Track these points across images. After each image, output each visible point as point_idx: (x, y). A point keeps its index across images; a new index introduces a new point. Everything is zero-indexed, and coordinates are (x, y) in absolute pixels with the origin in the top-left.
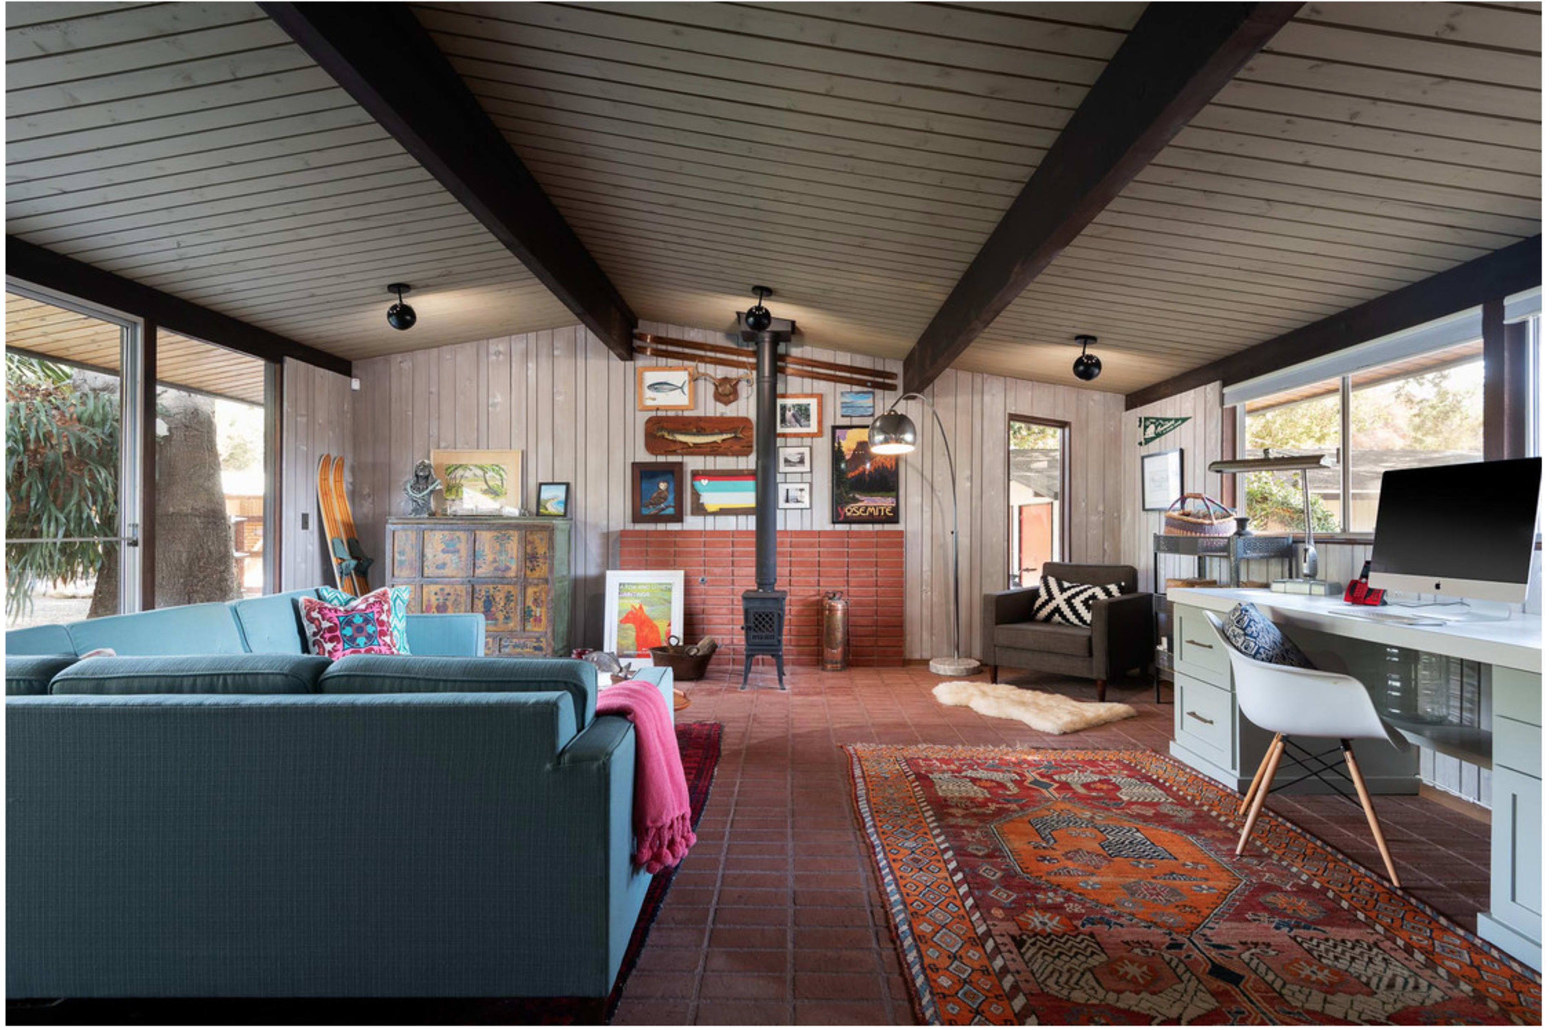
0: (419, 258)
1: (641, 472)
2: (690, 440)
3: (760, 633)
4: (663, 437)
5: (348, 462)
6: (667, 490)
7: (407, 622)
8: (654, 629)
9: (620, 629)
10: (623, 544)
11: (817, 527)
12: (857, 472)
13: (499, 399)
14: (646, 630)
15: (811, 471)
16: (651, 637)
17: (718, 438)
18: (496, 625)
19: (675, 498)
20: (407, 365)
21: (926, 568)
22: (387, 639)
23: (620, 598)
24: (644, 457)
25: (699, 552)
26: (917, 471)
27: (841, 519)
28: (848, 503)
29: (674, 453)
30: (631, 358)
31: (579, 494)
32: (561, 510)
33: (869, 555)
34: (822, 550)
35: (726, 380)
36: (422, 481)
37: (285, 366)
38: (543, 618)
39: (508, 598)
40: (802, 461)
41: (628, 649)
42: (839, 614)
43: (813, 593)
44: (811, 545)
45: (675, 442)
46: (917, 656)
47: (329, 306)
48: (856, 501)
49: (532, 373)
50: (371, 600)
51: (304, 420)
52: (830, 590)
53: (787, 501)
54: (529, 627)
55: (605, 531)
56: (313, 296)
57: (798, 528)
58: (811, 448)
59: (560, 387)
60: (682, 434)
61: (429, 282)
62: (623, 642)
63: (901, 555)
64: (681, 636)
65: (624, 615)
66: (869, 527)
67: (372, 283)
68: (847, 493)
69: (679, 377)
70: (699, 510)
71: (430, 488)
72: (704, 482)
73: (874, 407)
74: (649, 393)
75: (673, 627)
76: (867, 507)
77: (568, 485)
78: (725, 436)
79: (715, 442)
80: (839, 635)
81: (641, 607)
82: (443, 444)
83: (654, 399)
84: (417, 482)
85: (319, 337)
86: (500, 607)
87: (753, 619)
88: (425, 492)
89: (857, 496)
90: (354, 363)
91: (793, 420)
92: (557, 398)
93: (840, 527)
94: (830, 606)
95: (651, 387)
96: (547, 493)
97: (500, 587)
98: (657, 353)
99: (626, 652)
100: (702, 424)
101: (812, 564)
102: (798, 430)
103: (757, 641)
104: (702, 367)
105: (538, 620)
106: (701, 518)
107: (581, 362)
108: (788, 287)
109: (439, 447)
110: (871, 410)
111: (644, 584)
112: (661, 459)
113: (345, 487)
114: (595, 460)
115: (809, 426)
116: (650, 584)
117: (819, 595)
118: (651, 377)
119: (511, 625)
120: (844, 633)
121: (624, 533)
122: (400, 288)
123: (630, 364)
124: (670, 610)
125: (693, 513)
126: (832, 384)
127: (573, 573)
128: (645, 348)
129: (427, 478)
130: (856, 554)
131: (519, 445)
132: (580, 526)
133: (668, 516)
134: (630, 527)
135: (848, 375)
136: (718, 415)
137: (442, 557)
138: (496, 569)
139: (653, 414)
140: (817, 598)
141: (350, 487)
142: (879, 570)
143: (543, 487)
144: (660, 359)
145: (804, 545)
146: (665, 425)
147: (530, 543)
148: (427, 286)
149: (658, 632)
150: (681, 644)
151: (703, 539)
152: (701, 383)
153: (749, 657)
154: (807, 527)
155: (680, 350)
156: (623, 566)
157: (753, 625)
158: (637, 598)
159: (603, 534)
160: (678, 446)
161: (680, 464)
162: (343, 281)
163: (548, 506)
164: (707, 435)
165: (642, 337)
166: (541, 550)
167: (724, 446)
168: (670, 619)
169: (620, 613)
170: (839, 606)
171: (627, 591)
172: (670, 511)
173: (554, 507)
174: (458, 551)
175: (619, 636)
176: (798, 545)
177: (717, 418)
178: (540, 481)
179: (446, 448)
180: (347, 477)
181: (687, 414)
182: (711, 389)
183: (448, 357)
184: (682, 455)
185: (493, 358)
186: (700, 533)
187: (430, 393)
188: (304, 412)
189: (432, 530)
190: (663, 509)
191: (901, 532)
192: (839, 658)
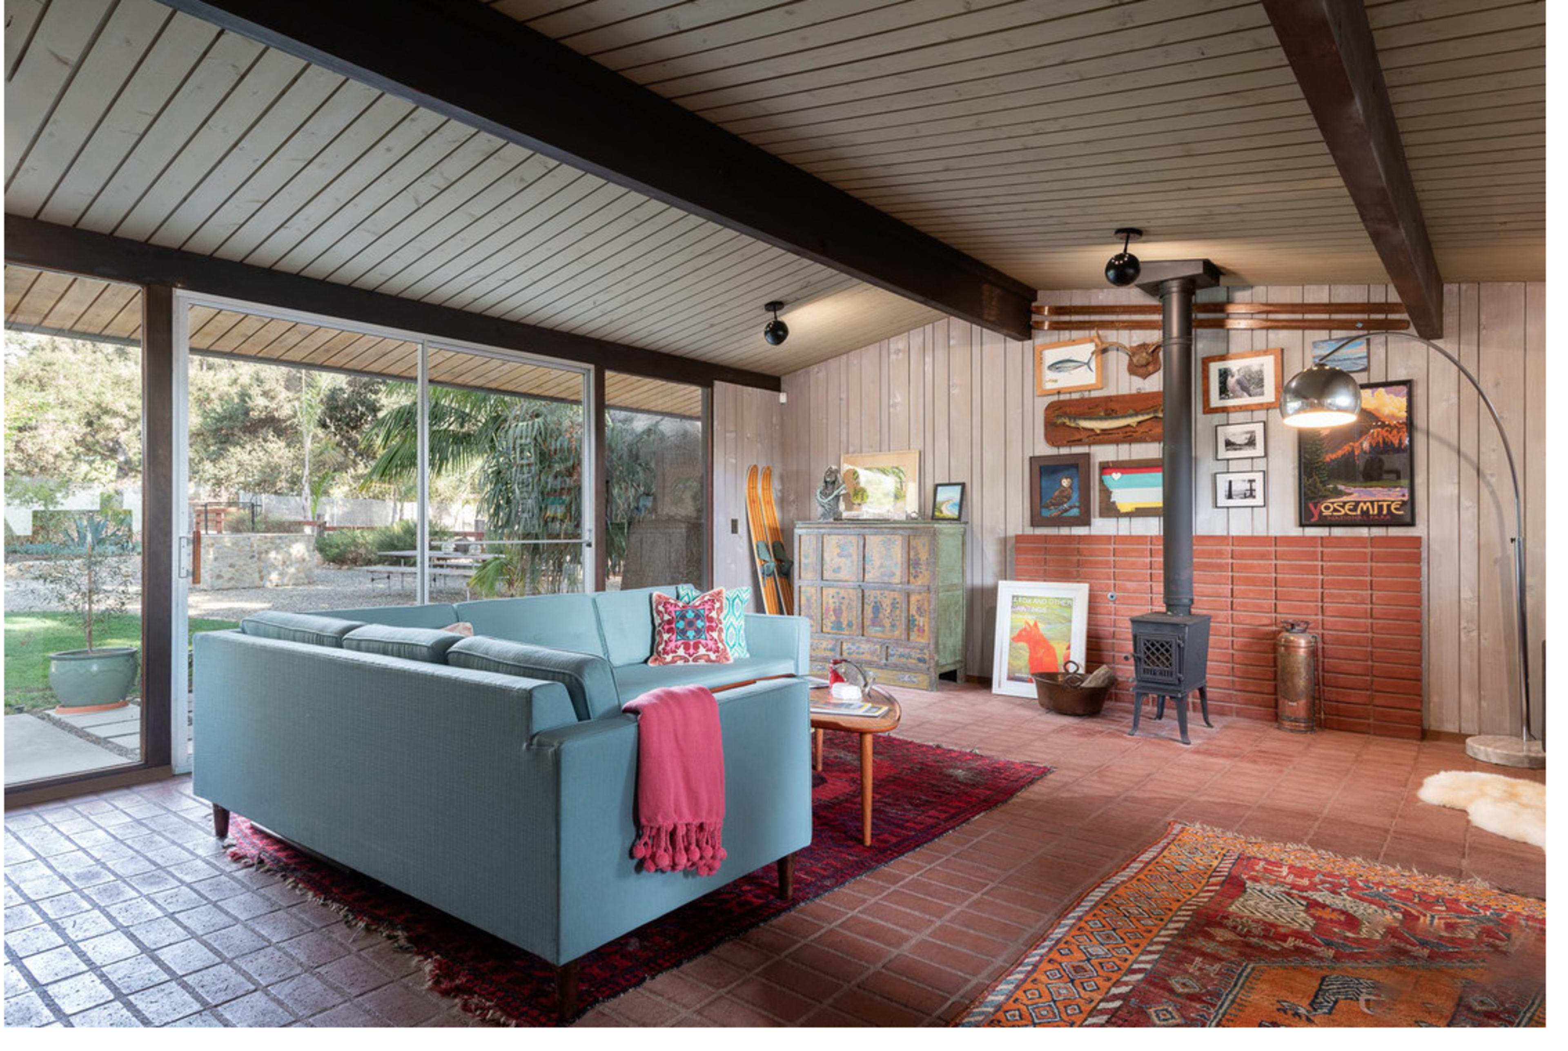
0: (774, 276)
1: (1041, 468)
2: (1097, 425)
3: (1152, 667)
4: (1064, 424)
5: (776, 473)
6: (1071, 487)
7: (746, 621)
8: (1050, 650)
9: (1012, 648)
10: (1018, 550)
11: (1274, 532)
12: (1340, 453)
13: (899, 399)
14: (1041, 652)
15: (1266, 455)
16: (1047, 659)
17: (1132, 421)
18: (883, 632)
19: (1080, 497)
20: (821, 375)
21: (1466, 594)
22: (715, 635)
23: (1013, 612)
24: (1044, 449)
25: (1108, 562)
26: (1449, 445)
27: (1313, 520)
28: (1326, 497)
29: (1079, 442)
30: (1029, 337)
31: (974, 495)
32: (954, 513)
33: (1358, 572)
34: (1279, 562)
35: (1143, 346)
36: (830, 487)
37: (715, 389)
38: (926, 628)
39: (893, 606)
40: (1251, 443)
41: (1020, 671)
42: (1302, 652)
43: (1266, 622)
44: (1263, 556)
45: (1077, 429)
46: (1450, 727)
47: (728, 332)
48: (1339, 494)
49: (928, 368)
50: (706, 598)
51: (733, 435)
52: (1291, 618)
53: (1230, 496)
54: (913, 637)
55: (1003, 535)
56: (712, 326)
57: (1248, 533)
58: (1265, 424)
59: (955, 380)
60: (1085, 419)
61: (798, 295)
62: (1015, 663)
63: (1417, 572)
64: (1082, 662)
65: (1016, 632)
66: (1364, 532)
67: (749, 307)
68: (1324, 483)
69: (1084, 351)
70: (1110, 510)
71: (835, 493)
72: (1116, 476)
73: (1368, 357)
74: (1049, 375)
75: (1072, 651)
76: (1357, 503)
77: (963, 485)
78: (1140, 418)
79: (1128, 426)
80: (1302, 681)
81: (1036, 624)
82: (851, 449)
83: (1056, 381)
84: (826, 487)
85: (741, 360)
86: (887, 614)
87: (1143, 648)
88: (831, 497)
89: (1341, 487)
90: (783, 378)
91: (1238, 388)
92: (952, 392)
93: (1311, 532)
94: (1287, 641)
95: (1053, 367)
96: (944, 494)
97: (886, 593)
98: (1057, 326)
99: (1017, 675)
100: (1113, 405)
101: (1265, 582)
102: (1245, 400)
103: (1149, 676)
104: (1111, 336)
105: (921, 630)
106: (1113, 521)
107: (976, 349)
108: (1153, 223)
109: (848, 453)
110: (1364, 362)
111: (1041, 598)
112: (1064, 451)
113: (774, 495)
114: (992, 457)
115: (1262, 394)
116: (1048, 599)
117: (1276, 624)
118: (1051, 356)
119: (897, 633)
120: (1309, 680)
121: (1019, 538)
122: (775, 306)
123: (1028, 343)
124: (1070, 630)
125: (1102, 515)
126: (1299, 333)
127: (969, 582)
128: (1043, 323)
129: (834, 483)
130: (1337, 571)
131: (917, 445)
132: (977, 530)
133: (1074, 517)
134: (1029, 531)
135: (1325, 316)
136: (1134, 391)
137: (838, 561)
138: (883, 575)
139: (1055, 398)
140: (1274, 628)
141: (779, 494)
142: (1376, 593)
143: (940, 488)
144: (1062, 332)
145: (1253, 556)
146: (1068, 410)
147: (914, 548)
148: (798, 299)
149: (1054, 655)
150: (1082, 671)
151: (1111, 547)
152: (1112, 355)
153: (1139, 695)
154: (1260, 531)
155: (1086, 318)
156: (1018, 576)
157: (1143, 656)
158: (1031, 613)
159: (1000, 539)
160: (1083, 435)
161: (1088, 455)
162: (725, 309)
163: (943, 508)
164: (1117, 418)
165: (1039, 310)
166: (924, 556)
167: (1141, 429)
168: (1069, 641)
169: (1012, 629)
170: (1302, 642)
171: (1021, 605)
172: (1075, 512)
173: (949, 510)
174: (850, 555)
175: (1010, 655)
176: (1242, 556)
177: (1131, 396)
178: (937, 482)
179: (854, 452)
180: (776, 485)
181: (1095, 394)
182: (1124, 359)
183: (855, 362)
184: (1090, 444)
185: (893, 357)
186: (1107, 539)
187: (841, 399)
188: (732, 428)
189: (829, 535)
190: (1066, 511)
191: (1418, 539)
192: (1302, 713)
